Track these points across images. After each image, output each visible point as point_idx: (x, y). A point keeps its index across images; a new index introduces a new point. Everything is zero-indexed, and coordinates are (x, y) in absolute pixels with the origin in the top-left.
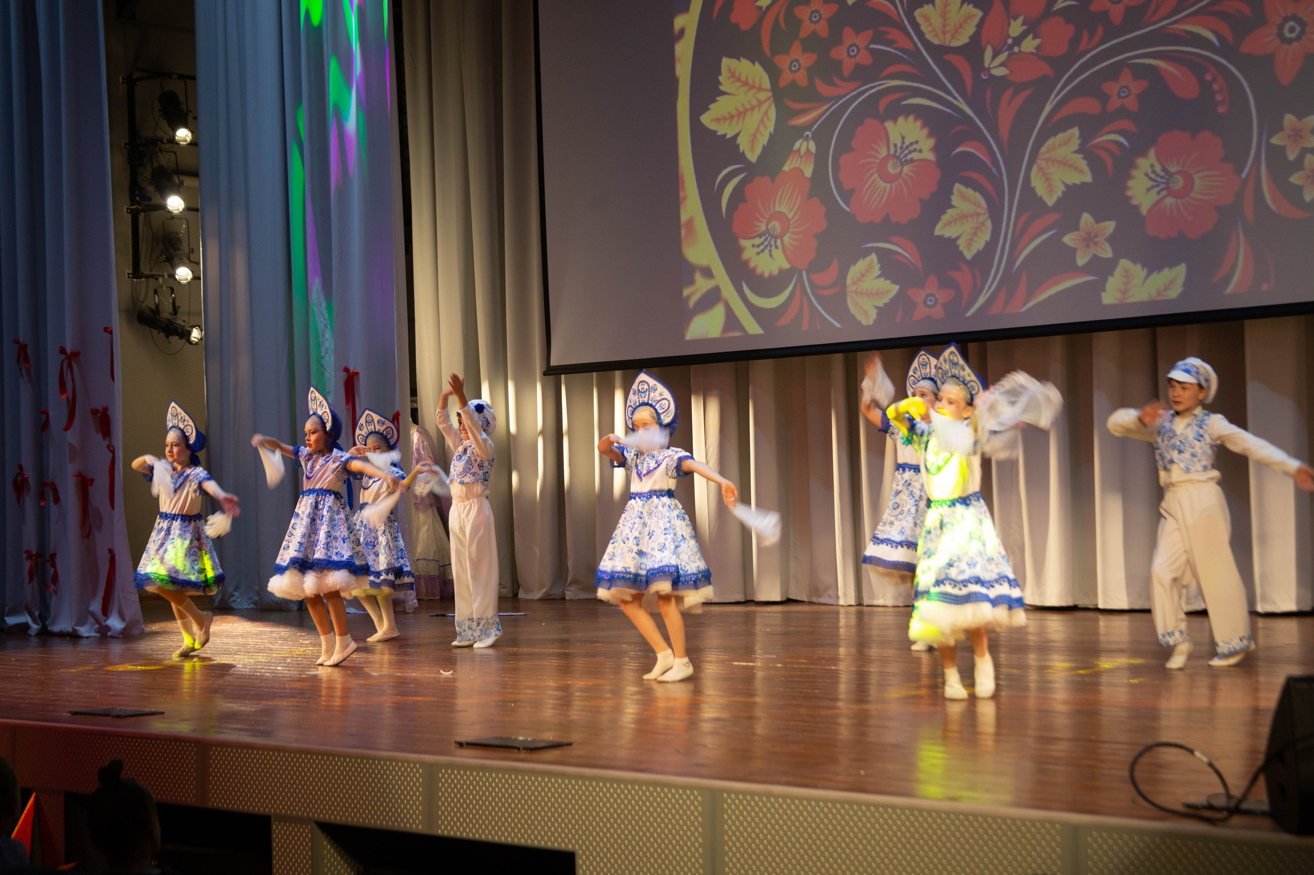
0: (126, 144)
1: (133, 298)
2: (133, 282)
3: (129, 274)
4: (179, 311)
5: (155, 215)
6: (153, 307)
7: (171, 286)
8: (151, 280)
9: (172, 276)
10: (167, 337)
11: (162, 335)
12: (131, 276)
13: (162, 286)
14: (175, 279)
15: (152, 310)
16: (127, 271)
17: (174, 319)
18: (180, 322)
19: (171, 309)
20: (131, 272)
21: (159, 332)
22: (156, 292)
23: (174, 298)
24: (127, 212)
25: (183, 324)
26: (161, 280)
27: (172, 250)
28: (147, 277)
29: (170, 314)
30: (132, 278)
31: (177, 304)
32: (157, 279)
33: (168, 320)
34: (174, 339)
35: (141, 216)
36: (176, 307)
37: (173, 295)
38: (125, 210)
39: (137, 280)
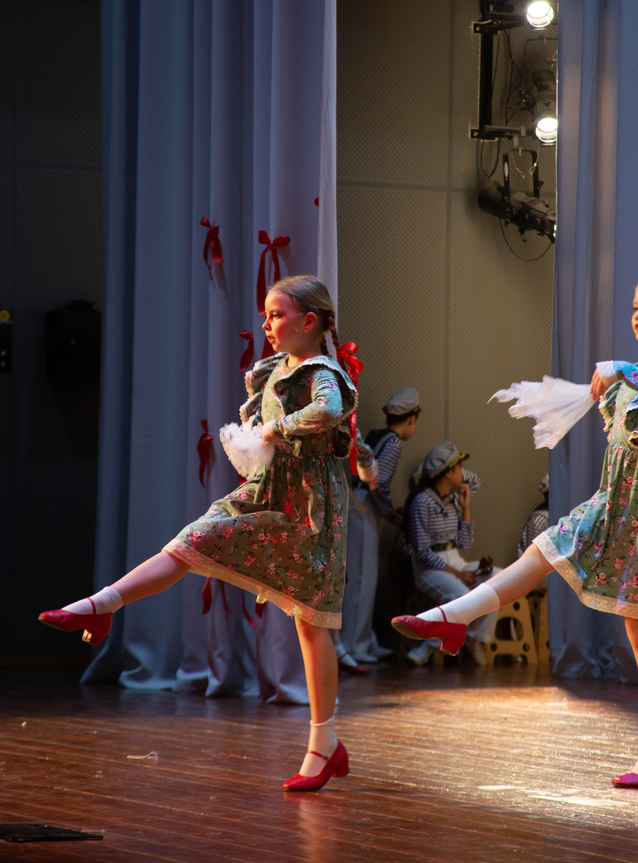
1: (478, 169)
2: (478, 143)
3: (473, 131)
4: (545, 191)
5: (515, 33)
6: (502, 184)
7: (533, 149)
8: (504, 140)
9: (531, 133)
10: (522, 231)
11: (513, 228)
12: (475, 134)
13: (517, 150)
14: (535, 137)
15: (500, 189)
16: (470, 128)
17: (531, 201)
18: (540, 207)
19: (531, 187)
20: (477, 127)
21: (507, 223)
22: (506, 159)
23: (536, 170)
24: (475, 31)
25: (544, 209)
26: (516, 140)
27: (535, 89)
28: (500, 133)
29: (528, 194)
30: (478, 137)
31: (541, 178)
32: (510, 138)
33: (523, 203)
34: (533, 234)
35: (495, 38)
36: (537, 183)
37: (535, 165)
38: (472, 27)
39: (486, 141)
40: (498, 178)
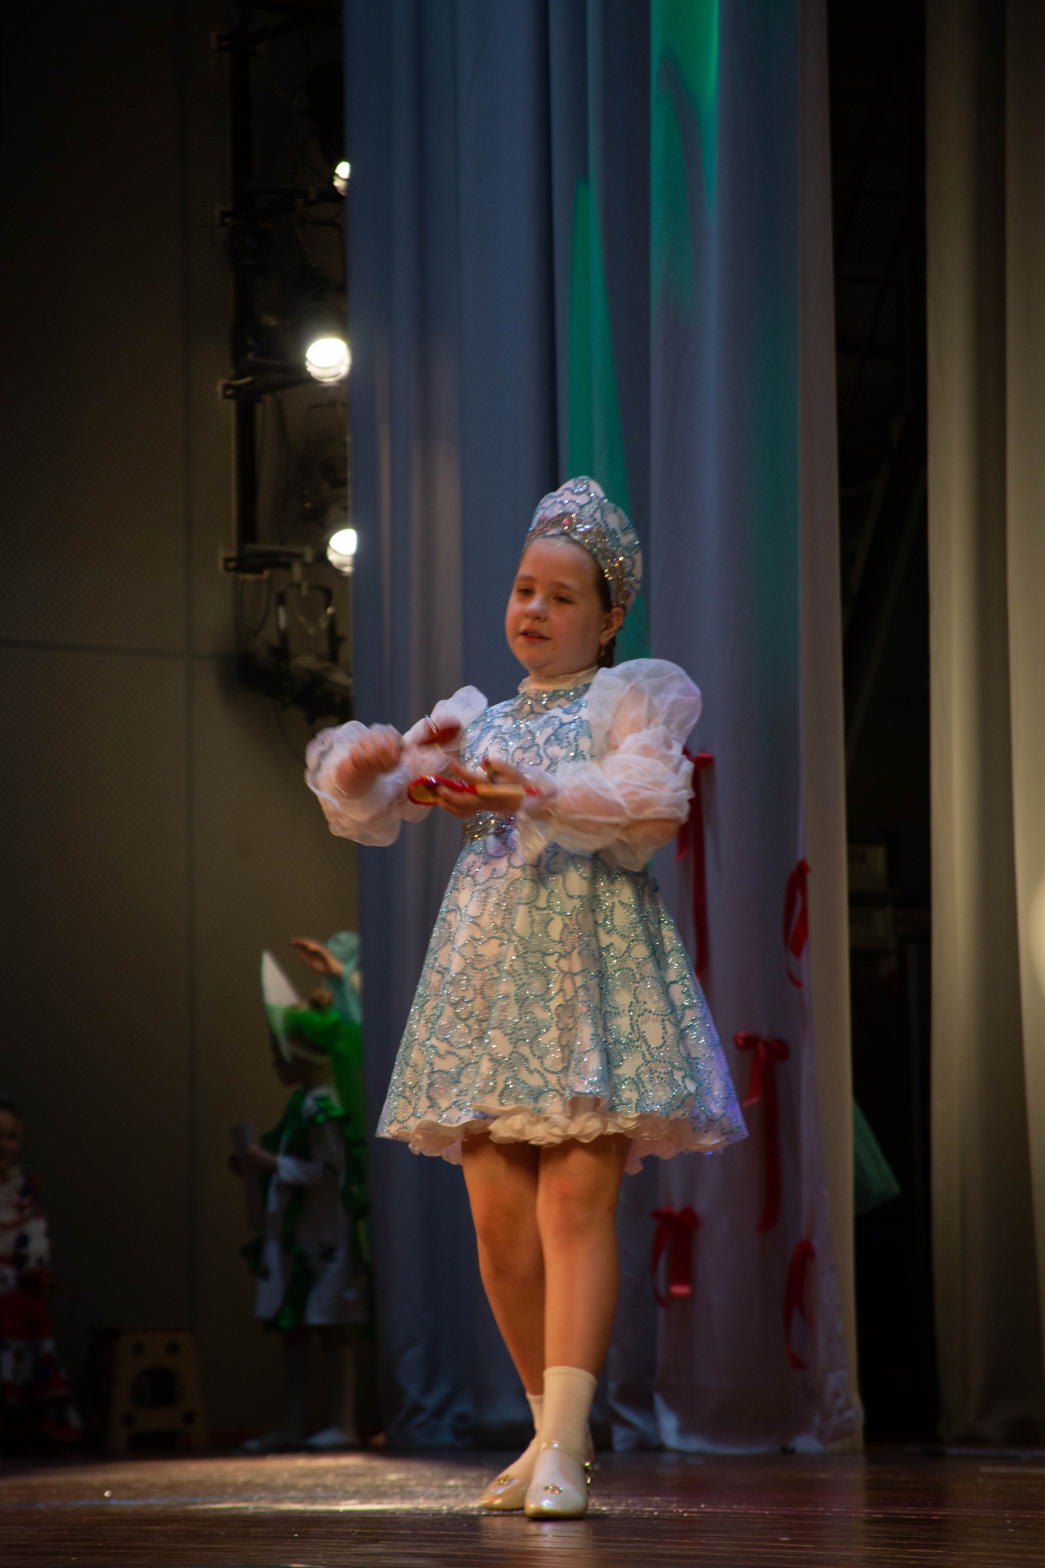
0: (224, 214)
2: (235, 579)
3: (227, 560)
4: (346, 652)
6: (275, 641)
8: (278, 573)
9: (321, 557)
12: (232, 565)
13: (298, 586)
14: (328, 564)
15: (273, 650)
16: (222, 554)
17: (325, 669)
18: (339, 677)
19: (324, 647)
20: (233, 552)
22: (281, 600)
23: (332, 620)
24: (226, 397)
25: (345, 681)
26: (297, 571)
27: (324, 488)
28: (270, 558)
29: (318, 657)
30: (235, 570)
31: (341, 631)
32: (288, 566)
33: (311, 672)
35: (259, 409)
36: (335, 639)
37: (330, 610)
38: (219, 389)
39: (249, 577)
40: (270, 635)
